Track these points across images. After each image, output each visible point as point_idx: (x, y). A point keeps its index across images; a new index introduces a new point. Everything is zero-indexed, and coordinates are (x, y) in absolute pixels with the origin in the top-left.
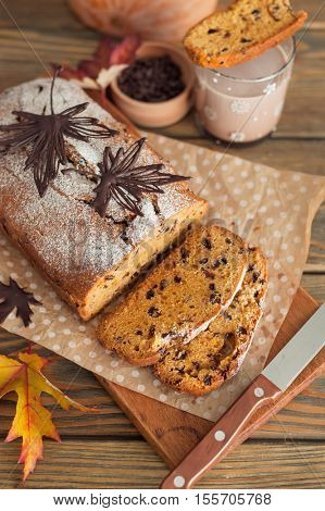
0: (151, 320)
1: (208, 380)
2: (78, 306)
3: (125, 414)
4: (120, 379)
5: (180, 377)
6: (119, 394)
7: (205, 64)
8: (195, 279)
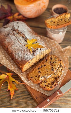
0: (39, 74)
1: (51, 87)
2: (22, 68)
5: (45, 86)
8: (48, 66)
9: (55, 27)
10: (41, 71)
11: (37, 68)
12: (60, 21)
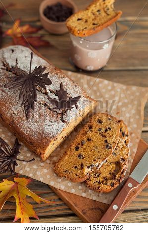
2: (41, 154)
3: (66, 204)
4: (63, 188)
6: (63, 194)
7: (76, 34)
9: (91, 31)
10: (82, 153)
11: (72, 147)
12: (97, 16)
